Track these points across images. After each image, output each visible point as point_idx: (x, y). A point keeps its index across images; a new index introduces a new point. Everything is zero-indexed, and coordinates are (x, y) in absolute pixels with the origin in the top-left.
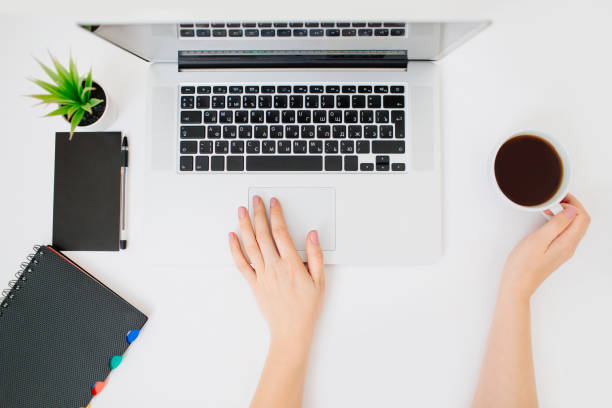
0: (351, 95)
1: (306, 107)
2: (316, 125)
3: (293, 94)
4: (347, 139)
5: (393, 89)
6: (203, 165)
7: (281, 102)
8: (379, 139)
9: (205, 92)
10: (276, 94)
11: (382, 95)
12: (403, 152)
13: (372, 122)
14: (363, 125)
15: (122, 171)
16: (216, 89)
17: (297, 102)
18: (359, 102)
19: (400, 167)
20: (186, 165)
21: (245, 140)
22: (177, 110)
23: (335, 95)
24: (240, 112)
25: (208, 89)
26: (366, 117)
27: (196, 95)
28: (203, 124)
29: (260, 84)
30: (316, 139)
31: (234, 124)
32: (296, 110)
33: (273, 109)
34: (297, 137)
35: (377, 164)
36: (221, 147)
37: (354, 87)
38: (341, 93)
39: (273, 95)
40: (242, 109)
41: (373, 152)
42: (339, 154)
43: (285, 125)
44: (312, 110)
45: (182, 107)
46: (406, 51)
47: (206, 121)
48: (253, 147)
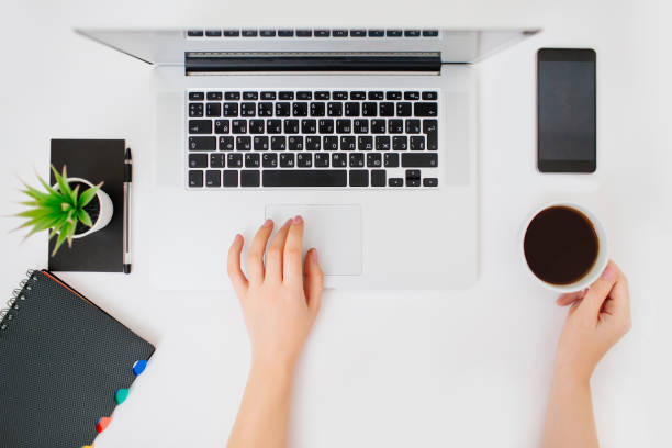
0: (378, 102)
1: (329, 115)
2: (339, 136)
3: (313, 100)
4: (374, 151)
5: (425, 95)
6: (214, 180)
7: (301, 110)
8: (409, 151)
9: (216, 98)
10: (295, 100)
11: (413, 102)
12: (436, 165)
13: (401, 132)
14: (391, 136)
15: (125, 187)
16: (228, 95)
17: (318, 110)
18: (387, 110)
19: (432, 182)
20: (195, 180)
21: (261, 153)
22: (183, 118)
23: (361, 102)
24: (255, 121)
25: (218, 95)
26: (396, 126)
27: (205, 102)
28: (213, 134)
29: (277, 90)
30: (339, 151)
31: (248, 134)
32: (318, 119)
33: (291, 117)
34: (319, 149)
35: (407, 179)
36: (235, 160)
37: (381, 93)
38: (367, 100)
39: (291, 102)
40: (257, 117)
41: (403, 166)
42: (365, 168)
43: (305, 136)
44: (335, 119)
45: (190, 115)
46: (439, 53)
47: (217, 132)
48: (269, 160)
